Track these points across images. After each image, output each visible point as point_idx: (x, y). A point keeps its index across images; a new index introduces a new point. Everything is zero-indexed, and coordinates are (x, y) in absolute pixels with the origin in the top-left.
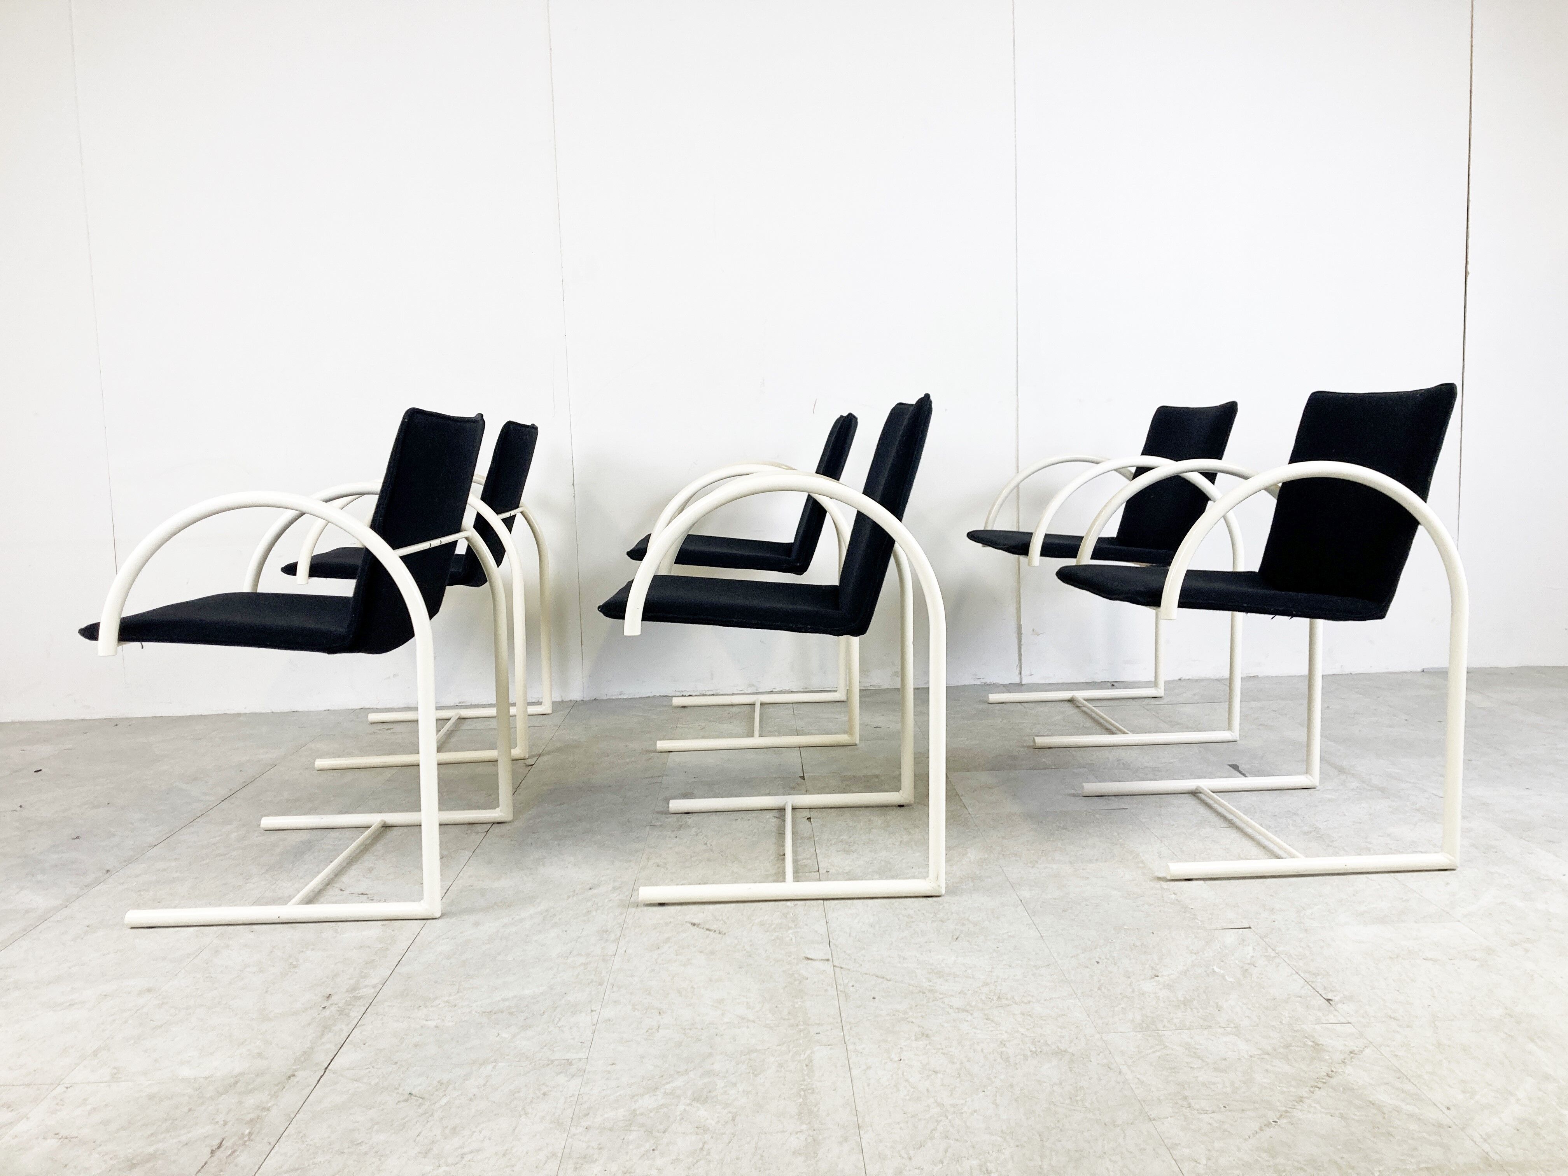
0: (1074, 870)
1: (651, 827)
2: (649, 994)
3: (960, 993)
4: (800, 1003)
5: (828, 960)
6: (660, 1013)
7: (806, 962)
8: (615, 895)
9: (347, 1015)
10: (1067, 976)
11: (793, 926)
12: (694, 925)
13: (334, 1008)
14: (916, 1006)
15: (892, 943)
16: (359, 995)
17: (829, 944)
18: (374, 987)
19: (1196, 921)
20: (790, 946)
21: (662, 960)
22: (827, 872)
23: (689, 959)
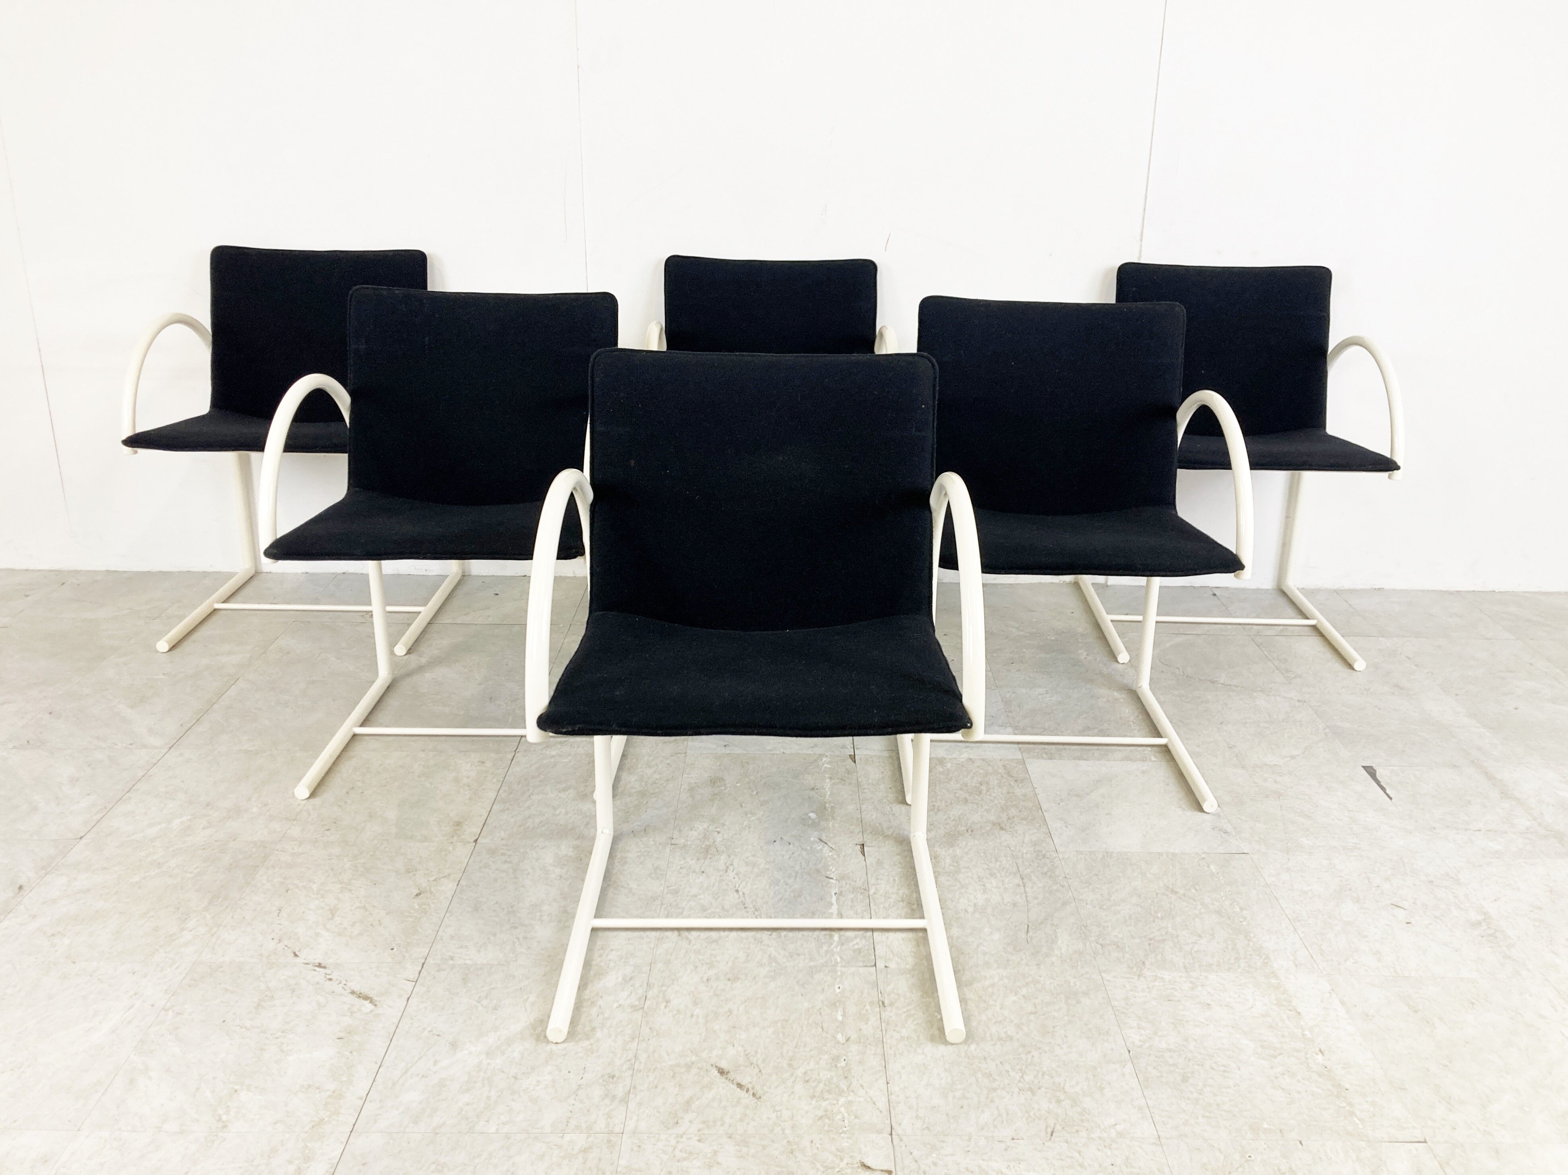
0: (1191, 985)
1: (672, 846)
8: (625, 994)
11: (845, 1089)
15: (970, 1139)
17: (891, 1134)
19: (1355, 1119)
20: (843, 1135)
21: (681, 1151)
22: (886, 967)
23: (715, 1153)
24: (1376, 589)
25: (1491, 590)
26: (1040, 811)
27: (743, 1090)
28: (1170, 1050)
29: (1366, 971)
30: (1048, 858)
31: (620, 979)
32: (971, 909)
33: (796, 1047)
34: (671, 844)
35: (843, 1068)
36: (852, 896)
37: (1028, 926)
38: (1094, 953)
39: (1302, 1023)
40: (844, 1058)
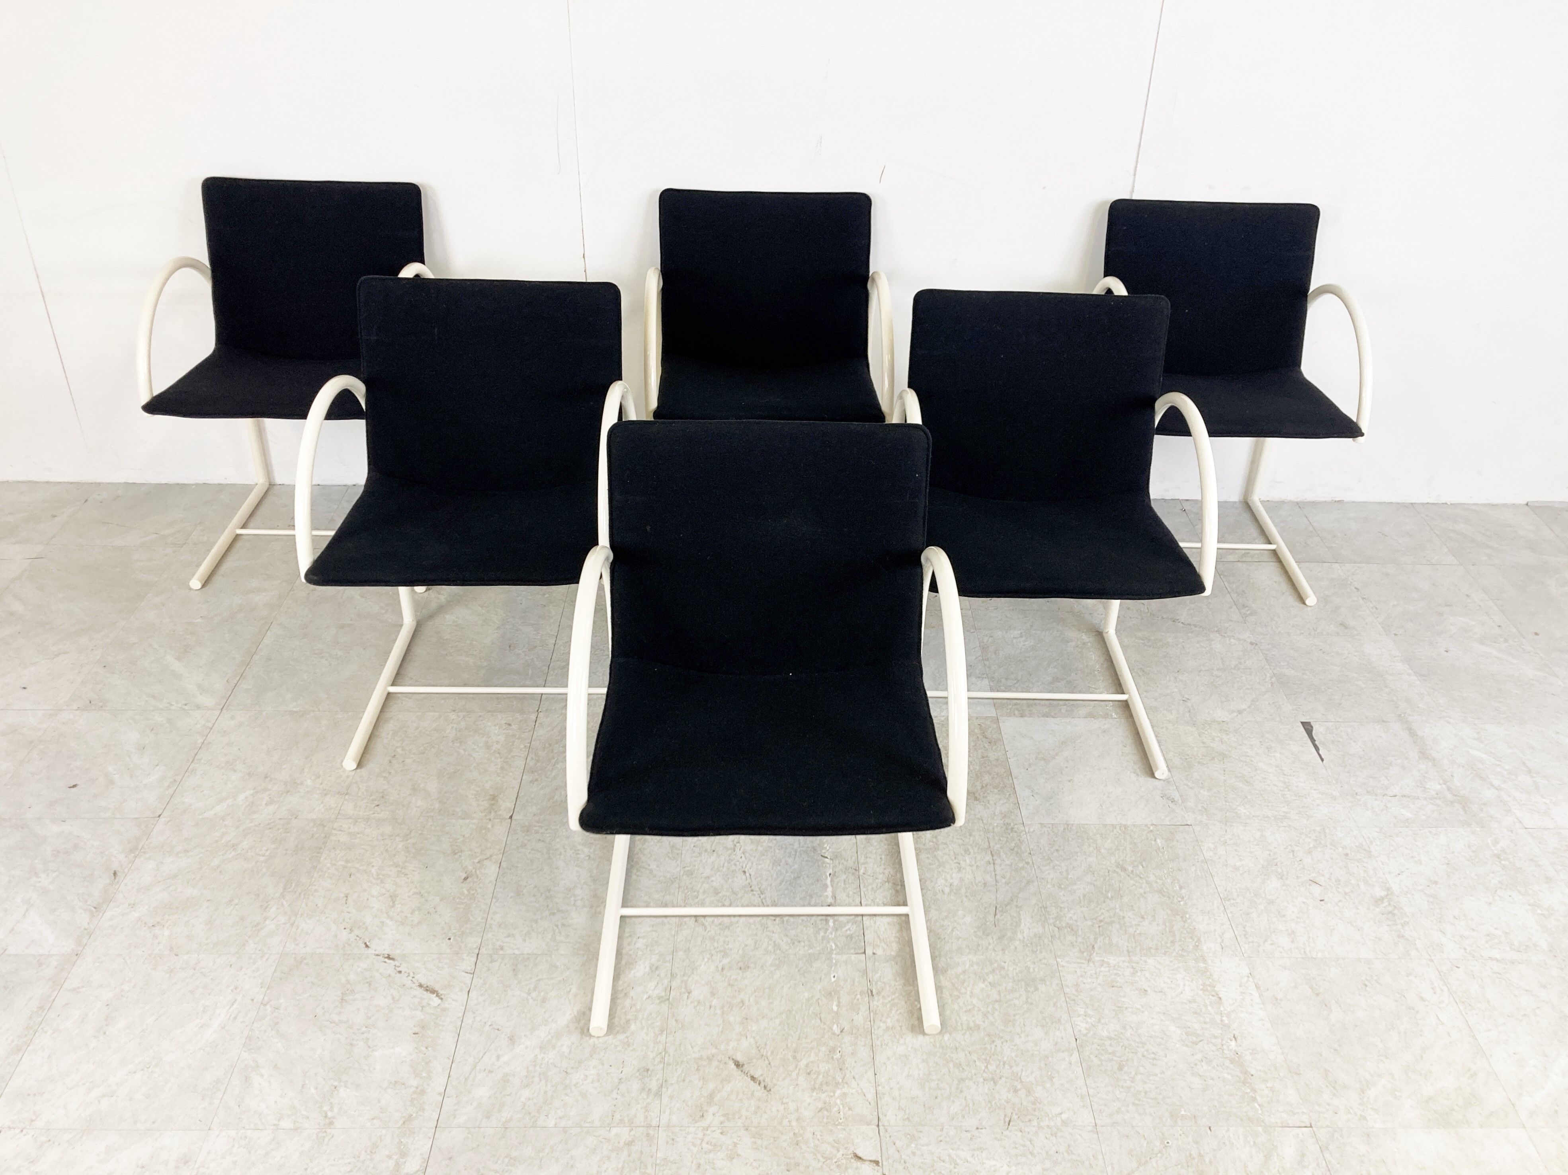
5: (877, 1163)
7: (856, 1163)
8: (653, 984)
11: (841, 1081)
12: (737, 1065)
15: (942, 1130)
17: (878, 1126)
19: (1256, 1104)
20: (839, 1127)
22: (874, 954)
24: (1335, 501)
25: (1444, 502)
26: (1010, 777)
27: (756, 1083)
28: (1110, 1038)
29: (1281, 952)
30: (1016, 832)
31: (647, 969)
32: (947, 890)
33: (799, 1039)
35: (838, 1060)
36: (845, 877)
37: (996, 908)
38: (1052, 937)
39: (1222, 1009)
40: (839, 1049)
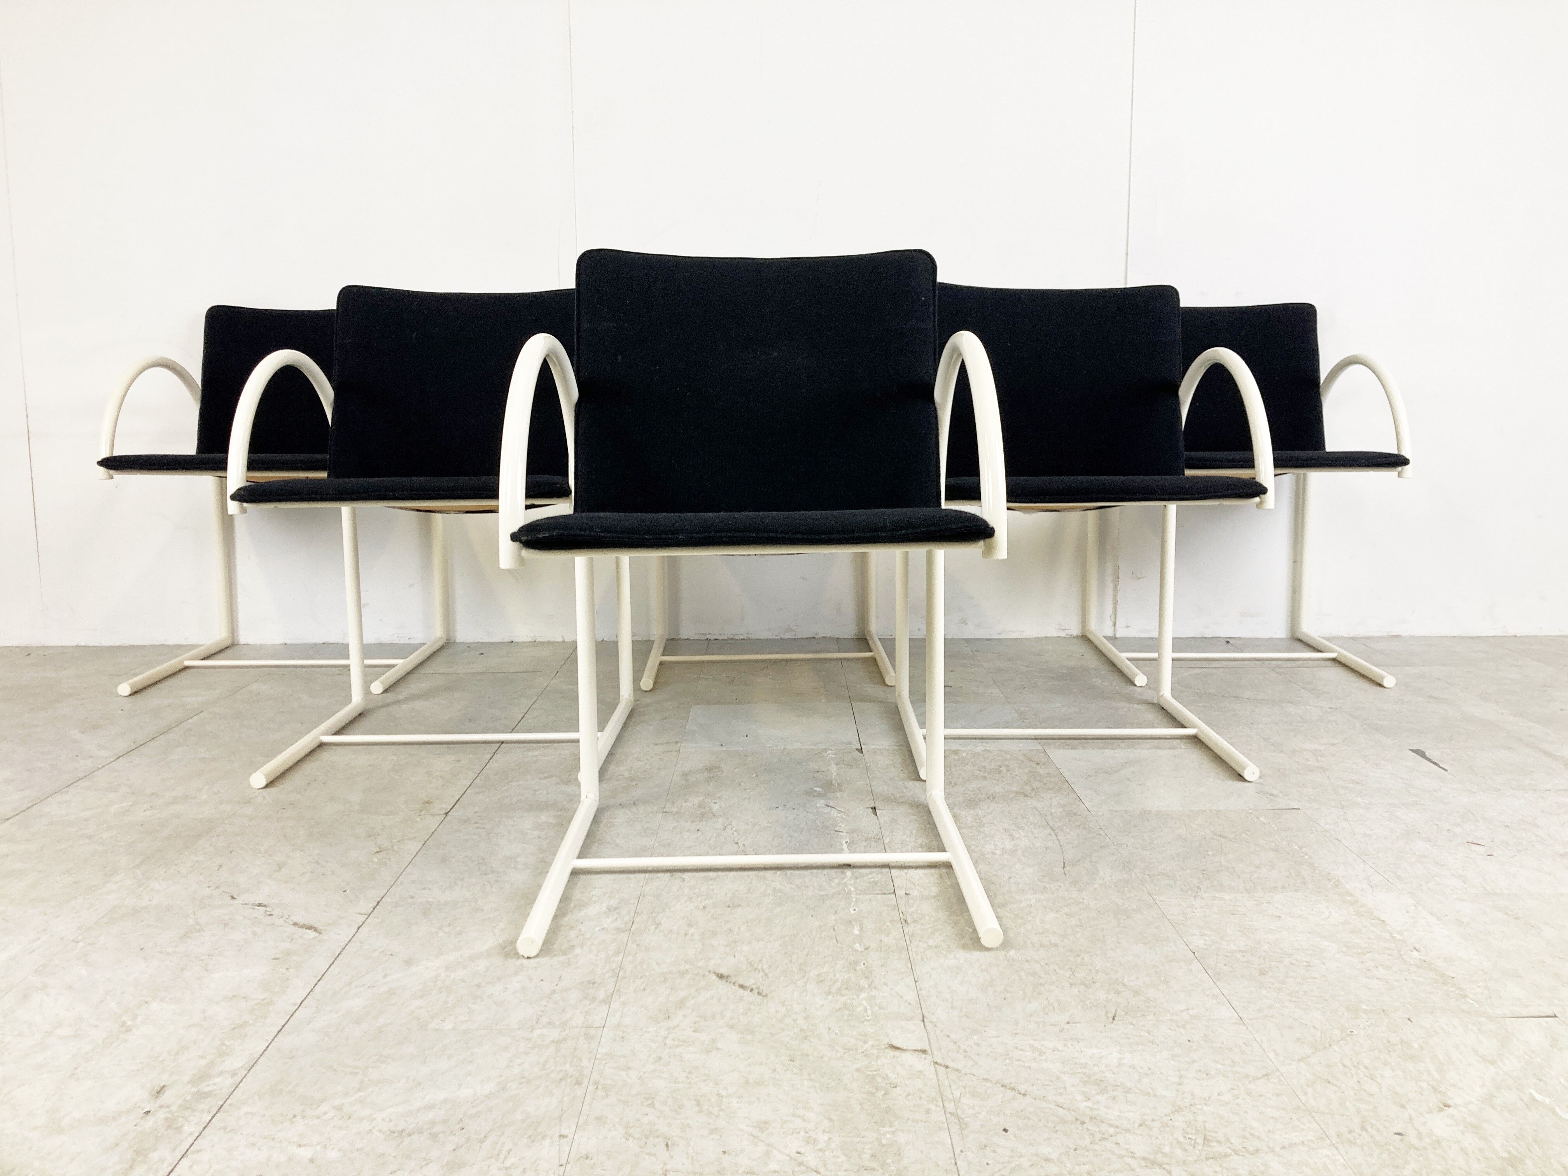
0: (1255, 903)
1: (664, 814)
2: (652, 1105)
3: (1140, 1125)
4: (888, 1136)
5: (924, 1052)
6: (667, 1145)
7: (891, 1053)
8: (610, 920)
9: (178, 1130)
10: (1302, 1097)
11: (867, 986)
12: (721, 977)
13: (161, 1115)
14: (1075, 1150)
15: (1017, 1024)
16: (207, 1089)
17: (923, 1021)
18: (234, 1074)
19: (1468, 1000)
20: (865, 1023)
21: (673, 1040)
22: (907, 894)
23: (714, 1040)
26: (1066, 784)
27: (747, 990)
28: (1241, 951)
29: (1452, 890)
30: (1080, 815)
31: (604, 909)
32: (998, 852)
33: (807, 955)
34: (663, 812)
35: (862, 970)
36: (865, 844)
37: (1064, 863)
38: (1141, 881)
39: (1389, 929)
40: (863, 962)
